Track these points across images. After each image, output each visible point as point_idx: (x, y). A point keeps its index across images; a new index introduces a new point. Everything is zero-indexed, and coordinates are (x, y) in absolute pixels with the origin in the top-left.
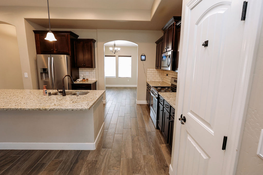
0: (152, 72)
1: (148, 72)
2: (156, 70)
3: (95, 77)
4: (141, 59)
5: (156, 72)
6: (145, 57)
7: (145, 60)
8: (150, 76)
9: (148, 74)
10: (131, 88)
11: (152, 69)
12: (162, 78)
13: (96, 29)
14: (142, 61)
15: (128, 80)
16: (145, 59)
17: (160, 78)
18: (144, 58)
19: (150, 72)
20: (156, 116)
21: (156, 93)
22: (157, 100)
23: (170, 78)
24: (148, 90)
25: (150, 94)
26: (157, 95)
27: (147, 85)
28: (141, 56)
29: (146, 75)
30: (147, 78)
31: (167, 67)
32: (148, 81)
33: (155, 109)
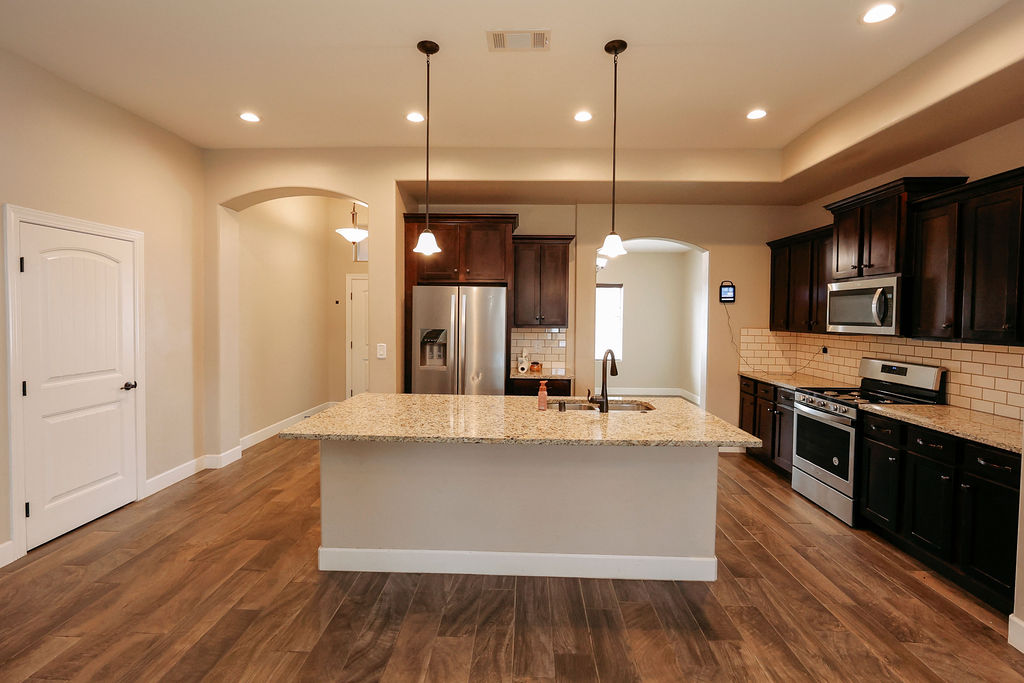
0: (758, 339)
1: (743, 339)
2: (770, 333)
3: (563, 357)
4: (721, 297)
5: (772, 339)
6: (734, 292)
7: (734, 301)
8: (751, 354)
9: (743, 346)
11: (758, 332)
12: (793, 362)
13: (575, 202)
14: (723, 305)
16: (734, 297)
17: (784, 361)
18: (731, 295)
19: (751, 339)
20: (852, 485)
21: (846, 408)
22: (852, 431)
23: (840, 361)
24: (755, 403)
25: (781, 414)
26: (852, 414)
27: (748, 386)
28: (722, 286)
29: (738, 351)
30: (742, 361)
31: (874, 325)
32: (747, 371)
33: (836, 461)
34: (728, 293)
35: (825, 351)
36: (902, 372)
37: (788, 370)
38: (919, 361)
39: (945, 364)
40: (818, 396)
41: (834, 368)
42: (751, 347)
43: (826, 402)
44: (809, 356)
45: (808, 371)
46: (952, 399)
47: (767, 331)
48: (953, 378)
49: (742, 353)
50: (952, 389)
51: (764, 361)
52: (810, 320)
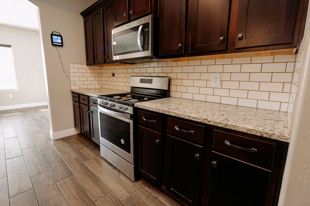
0: (81, 71)
1: (71, 70)
2: (87, 67)
4: (52, 42)
5: (89, 71)
6: (62, 39)
7: (62, 46)
8: (77, 79)
9: (72, 74)
10: (23, 111)
11: (80, 66)
12: (100, 82)
14: (54, 48)
15: (11, 96)
16: (62, 43)
17: (95, 82)
18: (60, 41)
19: (77, 70)
20: (133, 157)
21: (127, 106)
22: (131, 122)
23: (120, 80)
24: (80, 107)
25: (92, 112)
26: (130, 110)
27: (75, 97)
28: (52, 35)
29: (68, 78)
30: (72, 84)
31: (139, 51)
32: (76, 89)
33: (123, 141)
34: (58, 40)
35: (113, 75)
36: (150, 82)
37: (98, 87)
38: (156, 75)
39: (169, 75)
40: (110, 100)
41: (118, 84)
42: (76, 74)
43: (114, 103)
44: (107, 79)
45: (107, 87)
46: (173, 94)
47: (85, 66)
48: (173, 83)
49: (72, 79)
50: (173, 88)
51: (85, 83)
52: (105, 56)
